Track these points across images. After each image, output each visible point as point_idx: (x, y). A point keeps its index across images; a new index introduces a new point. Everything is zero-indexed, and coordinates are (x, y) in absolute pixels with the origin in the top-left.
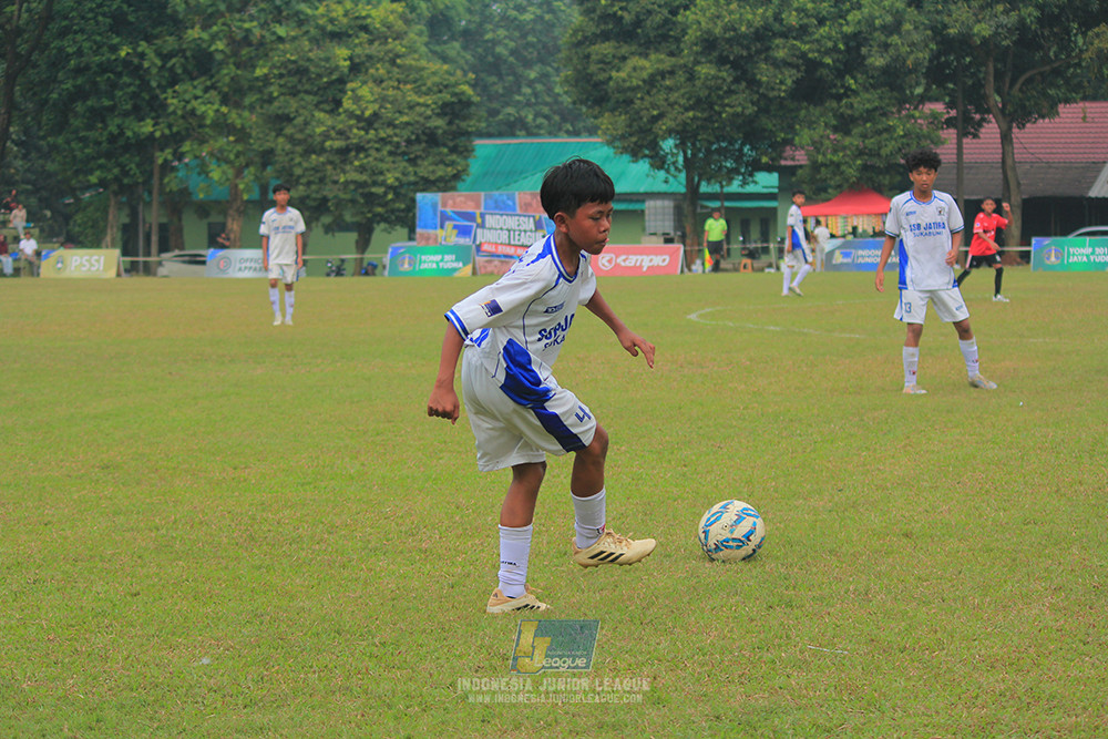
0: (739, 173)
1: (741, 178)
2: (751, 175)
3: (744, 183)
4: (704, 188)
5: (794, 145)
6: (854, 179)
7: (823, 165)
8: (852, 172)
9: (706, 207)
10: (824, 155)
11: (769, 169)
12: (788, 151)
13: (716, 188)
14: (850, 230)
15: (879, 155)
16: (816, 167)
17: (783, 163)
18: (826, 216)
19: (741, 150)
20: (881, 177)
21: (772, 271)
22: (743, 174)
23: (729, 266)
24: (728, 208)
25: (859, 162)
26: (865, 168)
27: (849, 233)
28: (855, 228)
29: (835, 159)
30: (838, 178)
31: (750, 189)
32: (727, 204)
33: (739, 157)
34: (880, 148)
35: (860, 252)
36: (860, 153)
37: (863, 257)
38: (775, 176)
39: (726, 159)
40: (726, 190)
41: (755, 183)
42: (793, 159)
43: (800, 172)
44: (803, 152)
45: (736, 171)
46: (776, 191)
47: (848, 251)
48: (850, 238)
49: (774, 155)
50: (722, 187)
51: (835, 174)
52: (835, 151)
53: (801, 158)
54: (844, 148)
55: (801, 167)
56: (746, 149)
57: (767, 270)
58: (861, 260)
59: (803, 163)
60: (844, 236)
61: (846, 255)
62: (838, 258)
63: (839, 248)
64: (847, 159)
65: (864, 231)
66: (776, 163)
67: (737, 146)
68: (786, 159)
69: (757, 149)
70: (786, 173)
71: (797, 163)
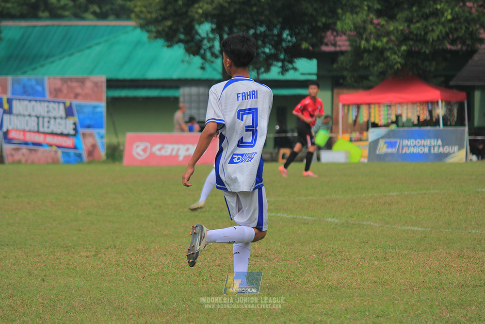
0: (278, 60)
2: (291, 62)
3: (284, 70)
5: (337, 31)
6: (399, 65)
7: (366, 51)
8: (396, 59)
10: (367, 40)
11: (309, 55)
12: (329, 36)
14: (394, 119)
15: (425, 41)
16: (358, 53)
17: (325, 48)
18: (369, 104)
19: (280, 35)
20: (426, 63)
22: (283, 61)
23: (267, 156)
25: (404, 48)
26: (409, 54)
27: (393, 123)
28: (398, 117)
29: (379, 44)
30: (381, 65)
31: (290, 75)
33: (277, 42)
34: (426, 34)
35: (406, 142)
36: (405, 38)
37: (408, 146)
38: (314, 62)
39: (264, 45)
40: (262, 76)
41: (295, 69)
42: (335, 45)
43: (341, 58)
44: (344, 38)
45: (274, 57)
47: (393, 140)
48: (393, 127)
49: (315, 40)
51: (378, 60)
52: (378, 37)
53: (343, 44)
54: (388, 34)
55: (342, 53)
56: (285, 34)
58: (405, 150)
59: (344, 48)
60: (387, 125)
61: (391, 145)
62: (383, 148)
63: (382, 137)
64: (391, 45)
65: (408, 120)
66: (316, 50)
67: (276, 32)
68: (327, 45)
69: (296, 35)
70: (326, 60)
71: (338, 49)
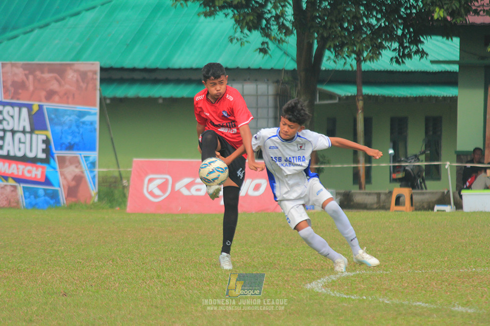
1: (396, 45)
4: (329, 62)
9: (331, 96)
13: (348, 63)
21: (448, 209)
23: (371, 200)
24: (368, 98)
32: (367, 91)
38: (456, 41)
40: (367, 66)
46: (455, 68)
49: (455, 5)
50: (359, 61)
57: (437, 208)
